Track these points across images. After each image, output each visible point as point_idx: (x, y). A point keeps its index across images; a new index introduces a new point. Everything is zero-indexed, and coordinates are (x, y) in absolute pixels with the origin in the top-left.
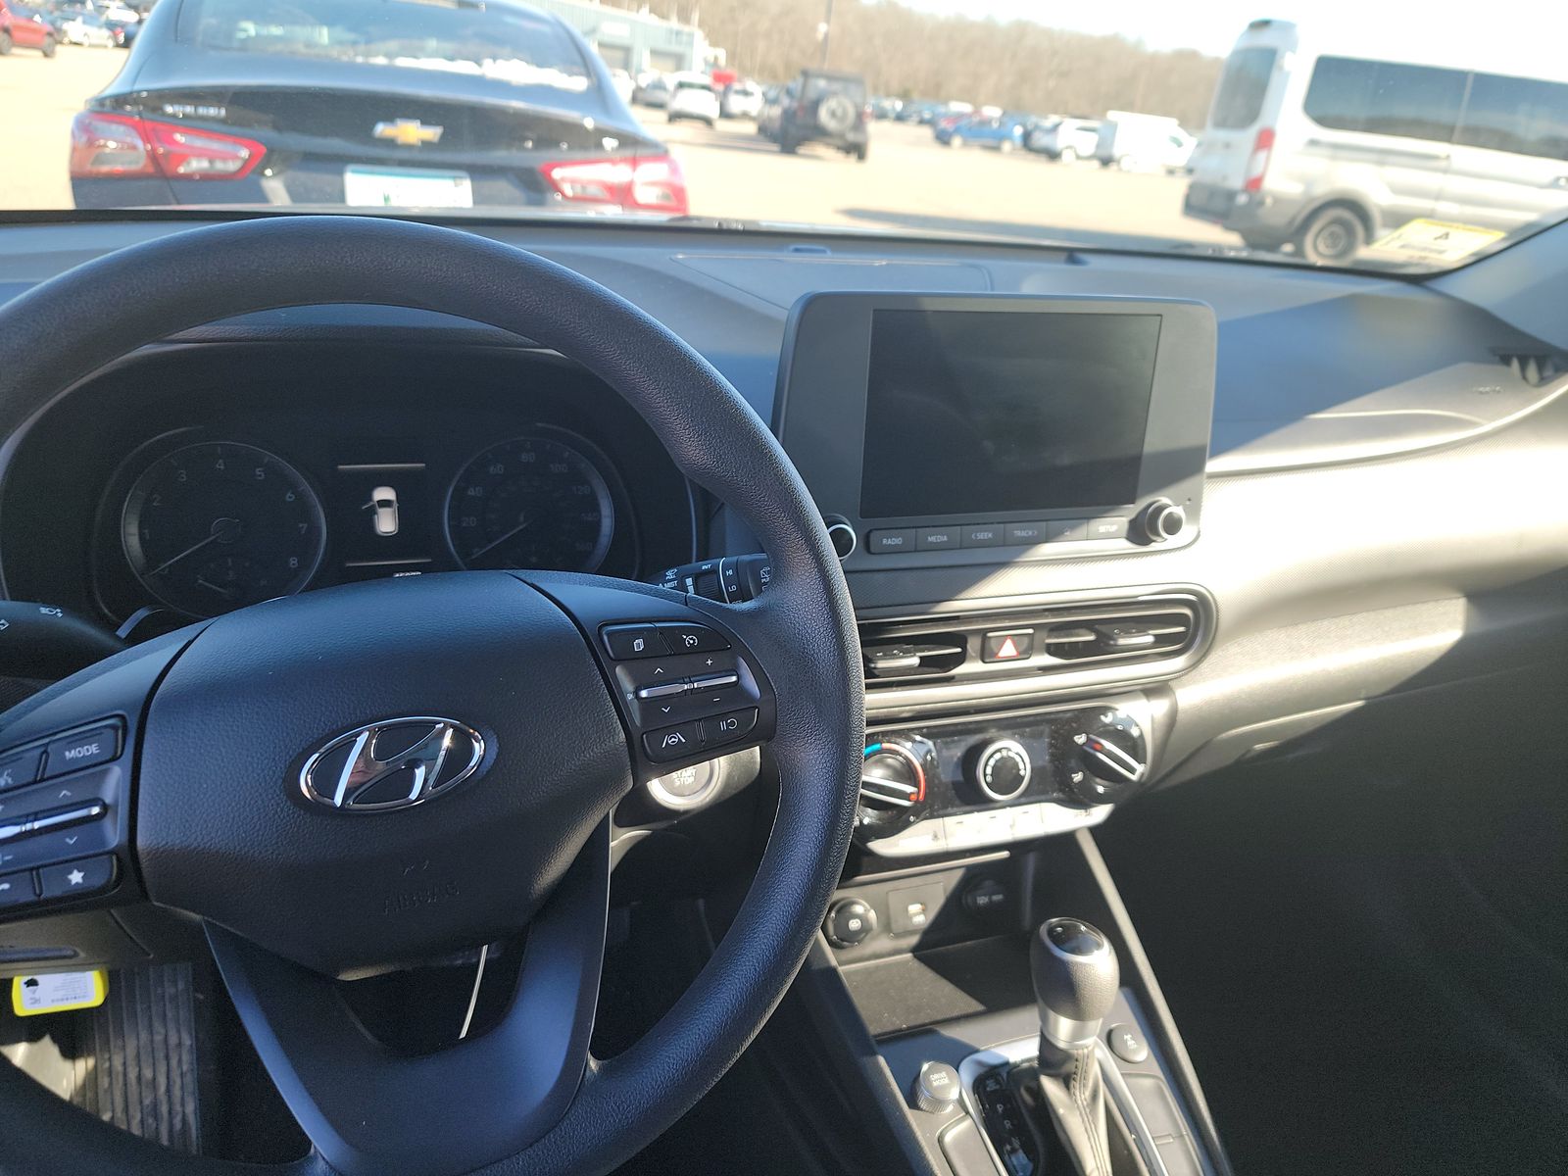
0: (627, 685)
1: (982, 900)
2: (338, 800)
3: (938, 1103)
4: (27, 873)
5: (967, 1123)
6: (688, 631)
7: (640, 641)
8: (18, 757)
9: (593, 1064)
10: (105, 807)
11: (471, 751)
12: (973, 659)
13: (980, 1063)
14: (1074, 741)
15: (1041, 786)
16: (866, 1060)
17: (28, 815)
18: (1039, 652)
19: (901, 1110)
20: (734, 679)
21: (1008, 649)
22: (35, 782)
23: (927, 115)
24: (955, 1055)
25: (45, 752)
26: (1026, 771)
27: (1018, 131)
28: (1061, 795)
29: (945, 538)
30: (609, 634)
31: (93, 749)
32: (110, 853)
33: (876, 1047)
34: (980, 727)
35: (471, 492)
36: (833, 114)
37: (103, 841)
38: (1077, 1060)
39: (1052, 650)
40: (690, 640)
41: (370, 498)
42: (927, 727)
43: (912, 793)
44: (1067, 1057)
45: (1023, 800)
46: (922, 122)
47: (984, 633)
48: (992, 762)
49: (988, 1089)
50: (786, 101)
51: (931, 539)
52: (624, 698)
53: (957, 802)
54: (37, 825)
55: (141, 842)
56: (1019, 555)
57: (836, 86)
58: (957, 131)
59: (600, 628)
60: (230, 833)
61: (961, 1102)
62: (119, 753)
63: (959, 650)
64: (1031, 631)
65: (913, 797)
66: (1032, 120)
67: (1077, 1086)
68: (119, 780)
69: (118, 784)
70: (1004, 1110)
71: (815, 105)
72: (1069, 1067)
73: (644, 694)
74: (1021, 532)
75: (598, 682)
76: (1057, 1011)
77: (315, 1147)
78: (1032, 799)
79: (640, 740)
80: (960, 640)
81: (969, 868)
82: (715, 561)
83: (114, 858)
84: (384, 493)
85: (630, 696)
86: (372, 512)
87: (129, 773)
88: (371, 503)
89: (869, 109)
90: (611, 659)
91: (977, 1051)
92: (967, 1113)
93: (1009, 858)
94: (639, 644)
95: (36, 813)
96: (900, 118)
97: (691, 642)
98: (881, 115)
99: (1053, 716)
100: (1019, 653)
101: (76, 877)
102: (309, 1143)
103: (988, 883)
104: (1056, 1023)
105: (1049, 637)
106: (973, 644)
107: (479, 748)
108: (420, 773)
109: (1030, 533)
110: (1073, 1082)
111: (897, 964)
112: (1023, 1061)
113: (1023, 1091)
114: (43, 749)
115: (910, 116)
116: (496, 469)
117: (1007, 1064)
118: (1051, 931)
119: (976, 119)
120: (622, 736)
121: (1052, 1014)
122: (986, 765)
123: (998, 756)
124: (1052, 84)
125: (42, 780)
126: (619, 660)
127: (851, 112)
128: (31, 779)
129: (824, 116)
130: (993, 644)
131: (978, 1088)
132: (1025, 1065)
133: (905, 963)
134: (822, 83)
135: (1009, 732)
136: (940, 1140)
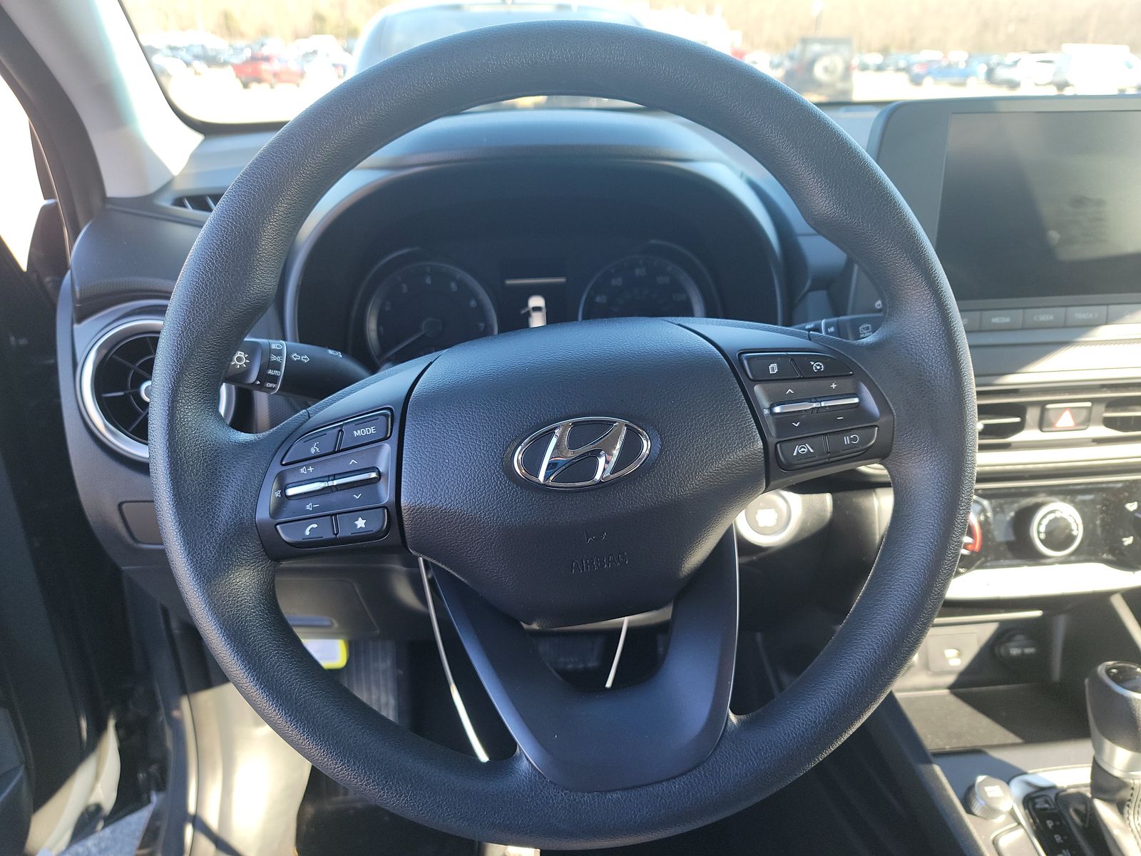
0: (765, 403)
1: (1015, 651)
2: (541, 478)
3: (991, 812)
4: (329, 517)
5: (1020, 833)
6: (816, 359)
7: (775, 365)
8: (323, 434)
9: (733, 718)
10: (379, 474)
11: (640, 446)
12: (1032, 427)
13: (1029, 784)
14: (1126, 509)
15: (1091, 547)
16: (922, 768)
17: (329, 476)
18: (1096, 423)
19: (958, 813)
20: (856, 400)
21: (1066, 420)
22: (334, 452)
23: (902, 64)
24: (1007, 774)
25: (341, 430)
26: (1078, 531)
27: (982, 69)
28: (1110, 557)
29: (1008, 320)
30: (749, 359)
31: (372, 430)
32: (384, 507)
33: (932, 758)
34: (1031, 492)
35: (598, 299)
36: (826, 70)
37: (379, 499)
38: (1133, 789)
39: (1109, 423)
40: (817, 366)
41: (526, 305)
42: (983, 489)
43: (969, 544)
44: (1122, 784)
45: (1073, 558)
46: (898, 70)
47: (1042, 405)
48: (1045, 522)
49: (1038, 806)
50: (787, 64)
51: (995, 320)
52: (762, 413)
53: (1009, 555)
54: (335, 482)
55: (404, 501)
56: (1079, 335)
57: (829, 47)
58: (929, 73)
59: (740, 354)
60: (464, 498)
61: (1012, 814)
62: (389, 435)
63: (1017, 420)
64: (1089, 404)
65: (970, 547)
66: (994, 59)
67: (1131, 812)
68: (389, 454)
69: (388, 455)
70: (1054, 826)
71: (812, 63)
72: (1125, 794)
73: (777, 409)
74: (1080, 314)
75: (740, 397)
76: (1113, 740)
77: (520, 748)
78: (1082, 558)
79: (774, 448)
80: (1019, 410)
81: (1002, 622)
82: (819, 322)
83: (386, 510)
84: (536, 301)
85: (766, 412)
86: (528, 315)
87: (396, 449)
88: (527, 310)
89: (855, 62)
90: (750, 379)
91: (1025, 773)
92: (1019, 824)
93: (1043, 615)
94: (773, 368)
95: (334, 475)
96: (879, 68)
97: (818, 368)
98: (864, 68)
99: (1104, 486)
100: (1077, 424)
101: (361, 523)
102: (515, 744)
103: (1020, 638)
104: (1112, 753)
105: (1106, 411)
106: (1032, 415)
107: (646, 445)
108: (602, 461)
109: (1091, 316)
110: (1127, 808)
111: (934, 697)
112: (1069, 787)
113: (1071, 811)
114: (339, 429)
115: (888, 66)
116: (617, 282)
117: (1053, 788)
118: (1108, 671)
119: (944, 63)
120: (760, 444)
121: (1108, 744)
122: (1040, 524)
123: (1051, 517)
124: (1012, 28)
125: (339, 451)
126: (756, 381)
127: (840, 67)
128: (331, 450)
129: (819, 72)
130: (1051, 415)
131: (1028, 806)
132: (1072, 791)
133: (943, 697)
134: (816, 48)
135: (1061, 497)
136: (995, 843)
